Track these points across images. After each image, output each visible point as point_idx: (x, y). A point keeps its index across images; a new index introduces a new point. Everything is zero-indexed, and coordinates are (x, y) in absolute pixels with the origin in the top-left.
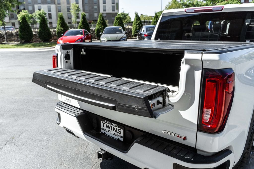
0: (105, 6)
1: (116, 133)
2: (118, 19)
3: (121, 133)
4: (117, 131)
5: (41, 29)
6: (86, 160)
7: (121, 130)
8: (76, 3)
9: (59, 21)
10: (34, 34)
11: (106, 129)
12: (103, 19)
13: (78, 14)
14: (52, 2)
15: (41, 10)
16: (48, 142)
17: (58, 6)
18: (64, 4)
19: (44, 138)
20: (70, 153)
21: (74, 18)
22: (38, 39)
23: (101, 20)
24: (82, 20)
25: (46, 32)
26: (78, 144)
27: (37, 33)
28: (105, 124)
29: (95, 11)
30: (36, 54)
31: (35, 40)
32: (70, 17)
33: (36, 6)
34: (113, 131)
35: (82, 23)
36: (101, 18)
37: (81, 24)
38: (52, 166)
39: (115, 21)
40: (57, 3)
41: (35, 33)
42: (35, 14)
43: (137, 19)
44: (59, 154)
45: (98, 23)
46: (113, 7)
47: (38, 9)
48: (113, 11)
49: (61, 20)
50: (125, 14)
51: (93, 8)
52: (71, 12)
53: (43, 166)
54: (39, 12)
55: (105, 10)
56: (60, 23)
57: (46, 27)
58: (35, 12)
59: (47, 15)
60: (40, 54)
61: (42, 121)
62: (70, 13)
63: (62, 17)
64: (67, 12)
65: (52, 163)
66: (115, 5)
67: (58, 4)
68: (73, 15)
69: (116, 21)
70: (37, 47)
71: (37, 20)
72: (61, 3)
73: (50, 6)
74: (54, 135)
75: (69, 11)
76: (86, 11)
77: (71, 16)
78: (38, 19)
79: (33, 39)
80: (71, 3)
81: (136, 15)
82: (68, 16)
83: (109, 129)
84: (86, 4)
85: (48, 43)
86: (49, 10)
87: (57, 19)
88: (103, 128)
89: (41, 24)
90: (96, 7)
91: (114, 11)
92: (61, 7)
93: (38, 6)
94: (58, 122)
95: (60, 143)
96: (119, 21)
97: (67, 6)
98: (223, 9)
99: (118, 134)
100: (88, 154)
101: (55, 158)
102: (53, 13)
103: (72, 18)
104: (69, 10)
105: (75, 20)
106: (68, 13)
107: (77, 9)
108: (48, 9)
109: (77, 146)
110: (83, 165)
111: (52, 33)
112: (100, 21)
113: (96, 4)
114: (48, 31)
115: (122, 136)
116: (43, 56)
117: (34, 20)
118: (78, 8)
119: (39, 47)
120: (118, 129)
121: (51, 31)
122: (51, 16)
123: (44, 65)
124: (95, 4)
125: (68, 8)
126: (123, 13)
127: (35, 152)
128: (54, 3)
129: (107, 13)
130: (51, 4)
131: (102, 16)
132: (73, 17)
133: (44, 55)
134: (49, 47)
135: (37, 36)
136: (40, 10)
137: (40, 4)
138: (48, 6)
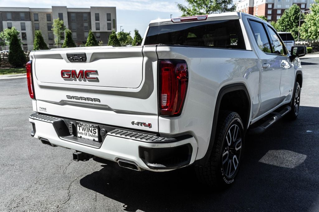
0: (99, 23)
1: (91, 134)
2: (113, 38)
3: (96, 133)
4: (93, 132)
5: (12, 51)
6: (64, 178)
7: (96, 130)
8: (60, 20)
9: (36, 41)
10: (2, 58)
11: (82, 132)
12: (94, 37)
13: (62, 33)
14: (26, 18)
15: (12, 28)
16: (21, 166)
17: (35, 23)
18: (43, 20)
19: (17, 163)
20: (47, 173)
21: (58, 39)
22: (7, 65)
23: (92, 40)
24: (66, 39)
25: (18, 55)
26: (56, 166)
27: (7, 57)
28: (81, 127)
29: (85, 30)
30: (5, 82)
31: (3, 66)
32: (51, 38)
33: (5, 23)
34: (89, 132)
35: (67, 43)
36: (91, 37)
37: (65, 44)
38: (27, 185)
39: (109, 40)
40: (33, 19)
41: (4, 57)
42: (4, 33)
43: (137, 39)
44: (34, 175)
45: (88, 43)
46: (109, 25)
47: (7, 27)
48: (108, 29)
49: (39, 39)
50: (125, 33)
51: (82, 25)
52: (53, 30)
53: (15, 185)
54: (9, 31)
55: (98, 29)
56: (37, 43)
57: (18, 48)
58: (4, 31)
59: (20, 35)
60: (10, 82)
61: (14, 148)
62: (52, 33)
63: (40, 36)
64: (47, 31)
65: (26, 182)
66: (111, 22)
67: (35, 20)
68: (56, 35)
69: (111, 41)
70: (6, 73)
71: (6, 42)
72: (39, 19)
73: (25, 23)
74: (28, 160)
75: (51, 30)
76: (73, 30)
77: (53, 36)
78: (7, 40)
79: (1, 64)
80: (52, 20)
81: (135, 33)
82: (49, 36)
83: (85, 131)
84: (72, 20)
85: (21, 69)
86: (23, 28)
87: (34, 39)
88: (79, 131)
89: (11, 44)
90: (86, 25)
91: (111, 29)
92: (39, 25)
93: (8, 23)
94: (33, 134)
95: (36, 166)
96: (114, 41)
97: (48, 23)
98: (207, 18)
99: (93, 134)
100: (67, 173)
101: (29, 179)
102: (29, 32)
103: (54, 39)
104: (50, 28)
105: (59, 41)
106: (49, 32)
107: (61, 27)
108: (21, 26)
109: (55, 168)
110: (61, 182)
111: (26, 57)
112: (90, 41)
113: (87, 20)
114: (21, 54)
115: (97, 135)
116: (15, 84)
117: (2, 41)
118: (62, 25)
119: (9, 74)
120: (93, 130)
121: (25, 54)
122: (26, 36)
123: (15, 94)
124: (84, 20)
125: (50, 25)
126: (123, 32)
127: (6, 175)
128: (29, 20)
129: (100, 32)
130: (26, 21)
131: (92, 35)
132: (56, 38)
133: (16, 82)
134: (23, 73)
135: (6, 61)
136: (10, 28)
137: (10, 20)
138: (21, 23)
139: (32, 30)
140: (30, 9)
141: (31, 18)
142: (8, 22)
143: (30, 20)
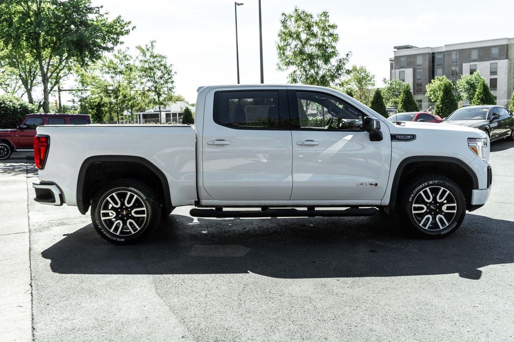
14: (500, 55)
33: (466, 67)
42: (461, 82)
47: (469, 72)
54: (468, 78)
58: (462, 78)
71: (462, 94)
73: (497, 63)
86: (494, 72)
93: (471, 65)
117: (457, 94)
128: (505, 57)
130: (499, 59)
136: (472, 73)
137: (476, 61)
138: (491, 64)
139: (507, 73)
140: (509, 39)
141: (509, 54)
142: (471, 63)
143: (507, 58)
